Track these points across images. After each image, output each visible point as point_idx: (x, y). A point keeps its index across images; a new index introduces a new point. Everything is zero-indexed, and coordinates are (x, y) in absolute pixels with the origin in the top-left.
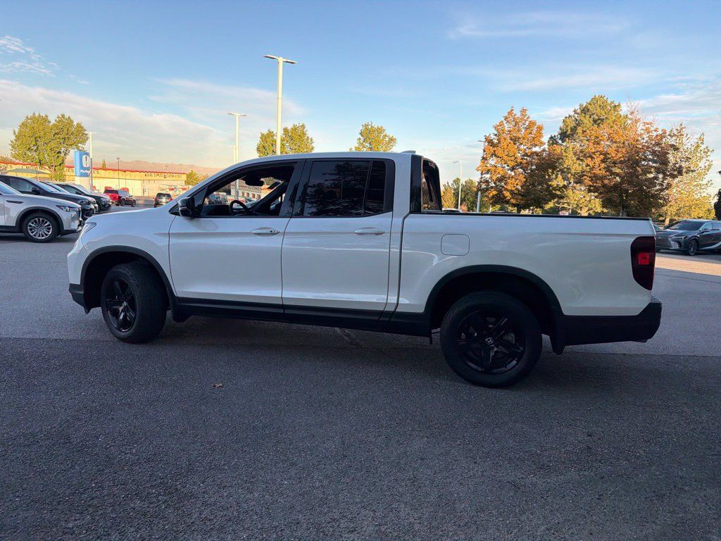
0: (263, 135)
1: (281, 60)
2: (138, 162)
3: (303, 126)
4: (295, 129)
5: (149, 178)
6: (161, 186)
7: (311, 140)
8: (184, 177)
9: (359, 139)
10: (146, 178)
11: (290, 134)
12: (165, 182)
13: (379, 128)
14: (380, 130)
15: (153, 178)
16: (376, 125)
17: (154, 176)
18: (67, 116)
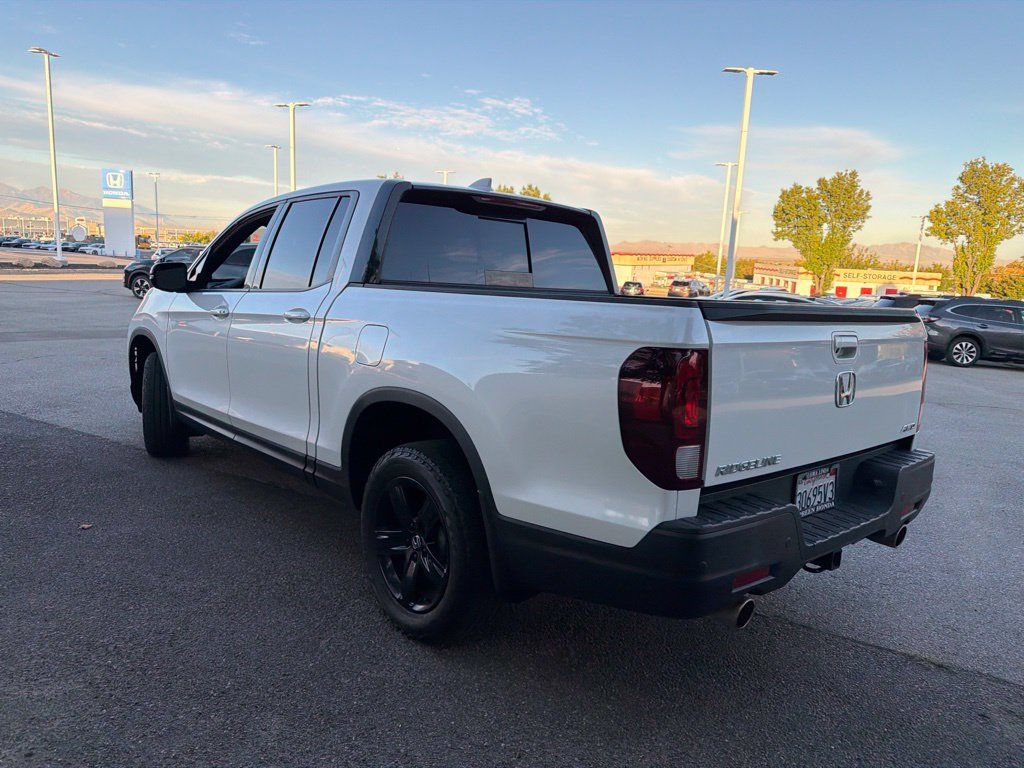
0: (784, 192)
1: (751, 72)
2: (646, 242)
3: (854, 174)
4: (839, 179)
5: (643, 262)
6: (657, 273)
7: (868, 194)
8: (691, 261)
9: (958, 187)
10: (639, 263)
11: (829, 187)
12: (663, 269)
13: (998, 167)
14: (1001, 170)
15: (649, 262)
16: (991, 162)
17: (649, 260)
18: (534, 187)
